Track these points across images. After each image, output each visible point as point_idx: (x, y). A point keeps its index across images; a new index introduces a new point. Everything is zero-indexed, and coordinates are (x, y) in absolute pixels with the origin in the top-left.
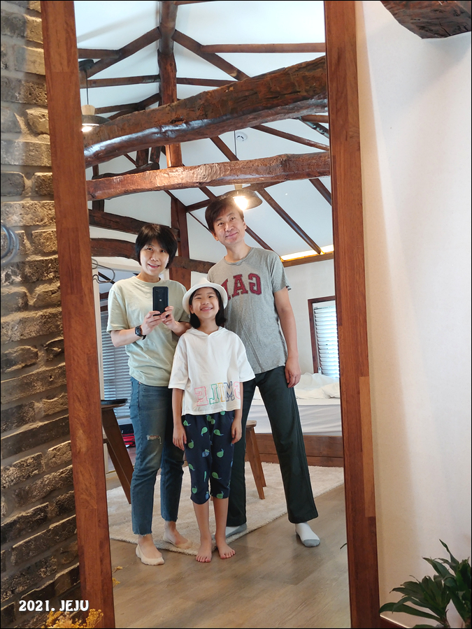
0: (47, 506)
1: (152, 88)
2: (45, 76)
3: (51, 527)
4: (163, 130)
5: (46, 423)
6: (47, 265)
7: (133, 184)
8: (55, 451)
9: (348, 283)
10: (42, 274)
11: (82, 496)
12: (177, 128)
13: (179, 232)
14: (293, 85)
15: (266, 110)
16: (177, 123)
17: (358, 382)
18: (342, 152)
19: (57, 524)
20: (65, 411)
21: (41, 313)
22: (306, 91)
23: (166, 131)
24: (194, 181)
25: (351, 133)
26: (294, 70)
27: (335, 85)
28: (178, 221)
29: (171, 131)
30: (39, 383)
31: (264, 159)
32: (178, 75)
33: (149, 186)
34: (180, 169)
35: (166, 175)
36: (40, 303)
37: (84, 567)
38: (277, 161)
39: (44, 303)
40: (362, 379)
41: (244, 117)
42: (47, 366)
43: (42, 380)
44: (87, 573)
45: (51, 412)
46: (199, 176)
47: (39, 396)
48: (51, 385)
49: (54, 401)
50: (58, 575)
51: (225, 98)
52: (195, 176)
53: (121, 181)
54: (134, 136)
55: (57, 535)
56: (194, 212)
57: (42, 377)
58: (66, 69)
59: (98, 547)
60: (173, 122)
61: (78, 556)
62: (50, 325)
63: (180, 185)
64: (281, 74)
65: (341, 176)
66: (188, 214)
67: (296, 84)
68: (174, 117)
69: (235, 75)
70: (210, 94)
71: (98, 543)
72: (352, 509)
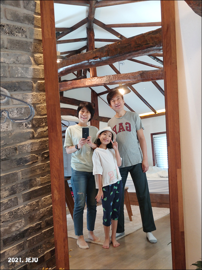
0: (41, 223)
1: (84, 43)
2: (42, 40)
3: (43, 231)
4: (90, 61)
5: (41, 187)
6: (42, 120)
8: (45, 199)
9: (172, 127)
10: (40, 124)
11: (56, 219)
12: (96, 61)
13: (94, 105)
14: (146, 41)
15: (135, 52)
17: (176, 171)
18: (169, 69)
19: (45, 230)
20: (49, 182)
21: (40, 140)
22: (152, 43)
23: (91, 62)
24: (102, 83)
25: (173, 62)
26: (147, 34)
27: (166, 40)
28: (94, 100)
29: (93, 62)
31: (132, 73)
32: (95, 38)
33: (83, 86)
34: (96, 78)
35: (90, 81)
36: (39, 136)
37: (57, 250)
38: (138, 74)
39: (41, 136)
40: (178, 170)
41: (125, 55)
42: (42, 163)
43: (39, 169)
44: (58, 252)
45: (43, 182)
46: (104, 81)
47: (38, 176)
49: (45, 178)
50: (46, 252)
51: (116, 47)
52: (102, 81)
53: (71, 83)
54: (77, 64)
55: (45, 235)
56: (101, 96)
57: (40, 167)
58: (50, 37)
59: (63, 241)
60: (94, 58)
61: (54, 244)
62: (43, 145)
63: (96, 85)
64: (141, 36)
65: (168, 80)
66: (98, 97)
67: (148, 40)
68: (94, 56)
69: (119, 37)
70: (110, 46)
71: (63, 239)
72: (174, 228)
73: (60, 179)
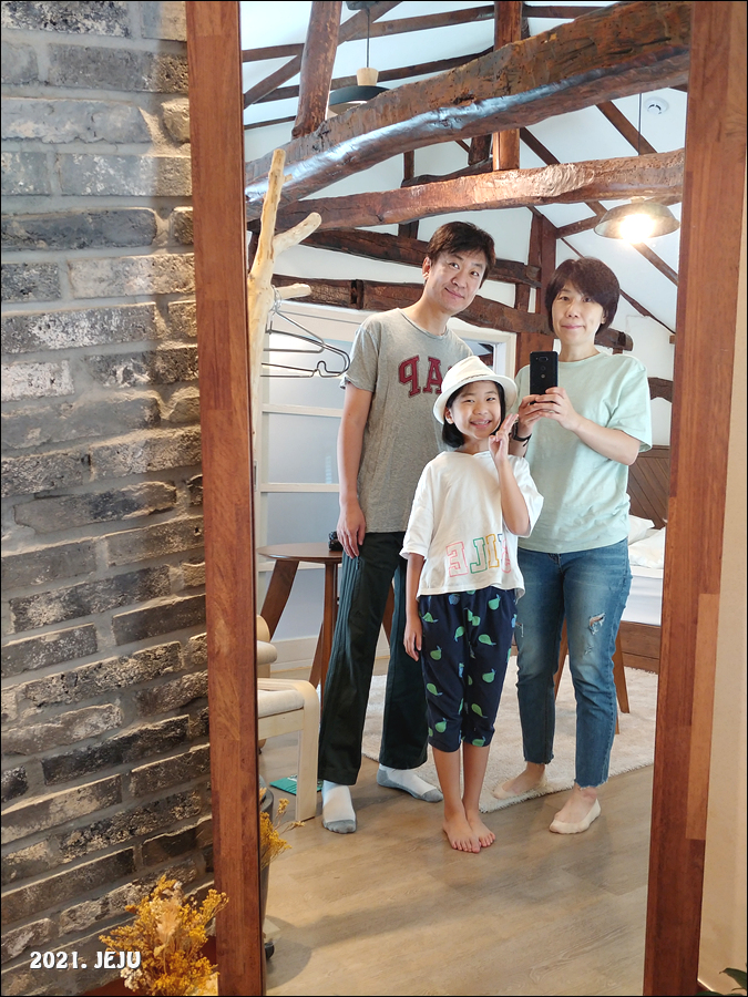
0: (186, 719)
3: (193, 749)
4: (443, 116)
5: (187, 598)
6: (193, 357)
7: (439, 199)
8: (201, 641)
10: (184, 372)
11: (219, 719)
12: (465, 112)
14: (659, 25)
15: (610, 77)
16: (464, 103)
17: (695, 603)
18: (707, 164)
21: (182, 432)
23: (447, 119)
24: (534, 195)
25: (729, 126)
29: (456, 117)
30: (178, 539)
33: (461, 203)
34: (513, 174)
35: (490, 185)
36: (180, 417)
37: (219, 823)
42: (191, 513)
43: (182, 533)
44: (222, 831)
45: (195, 583)
46: (542, 187)
47: (178, 558)
48: (197, 542)
49: (202, 567)
50: (202, 819)
51: (541, 56)
52: (536, 185)
53: (422, 194)
54: (400, 126)
55: (201, 762)
57: (183, 530)
58: (219, 30)
61: (212, 807)
62: (196, 451)
63: (511, 202)
64: (640, 5)
65: (699, 211)
68: (459, 95)
70: (518, 49)
73: (236, 583)
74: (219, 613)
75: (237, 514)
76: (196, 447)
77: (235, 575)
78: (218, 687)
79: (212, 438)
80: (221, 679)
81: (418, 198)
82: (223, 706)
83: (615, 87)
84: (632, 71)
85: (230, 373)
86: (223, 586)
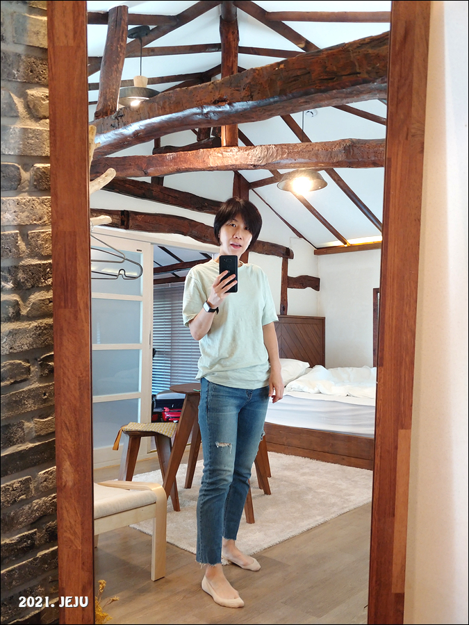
0: (35, 533)
2: (46, 49)
3: (40, 554)
4: (205, 111)
5: (37, 444)
6: (45, 270)
7: (186, 162)
8: (46, 475)
10: (38, 280)
12: (220, 110)
14: (353, 64)
15: (320, 94)
16: (220, 104)
17: (396, 435)
18: (400, 153)
21: (36, 324)
22: (368, 72)
23: (208, 113)
24: (249, 163)
25: (413, 131)
26: (355, 46)
27: (397, 68)
29: (214, 112)
30: (31, 401)
31: (325, 143)
32: (241, 44)
33: (201, 166)
34: (235, 149)
35: (220, 155)
36: (35, 313)
37: (64, 611)
38: (340, 146)
39: (39, 313)
40: (402, 432)
41: (294, 100)
42: (40, 382)
43: (34, 397)
44: (67, 617)
45: (43, 433)
46: (254, 158)
47: (31, 416)
48: (45, 403)
51: (274, 77)
52: (250, 157)
53: (174, 158)
54: (174, 115)
55: (46, 563)
56: (258, 189)
57: (35, 394)
58: (71, 43)
60: (216, 103)
62: (45, 337)
63: (234, 167)
64: (340, 51)
65: (396, 184)
66: (250, 191)
67: (357, 64)
68: (217, 97)
69: (303, 46)
70: (257, 72)
71: (81, 587)
72: (376, 582)
73: (79, 435)
74: (66, 457)
75: (80, 384)
76: (45, 334)
77: (78, 429)
78: (65, 511)
79: (62, 329)
80: (67, 505)
81: (171, 161)
82: (69, 524)
83: (321, 100)
84: (334, 91)
85: (76, 283)
86: (69, 437)
